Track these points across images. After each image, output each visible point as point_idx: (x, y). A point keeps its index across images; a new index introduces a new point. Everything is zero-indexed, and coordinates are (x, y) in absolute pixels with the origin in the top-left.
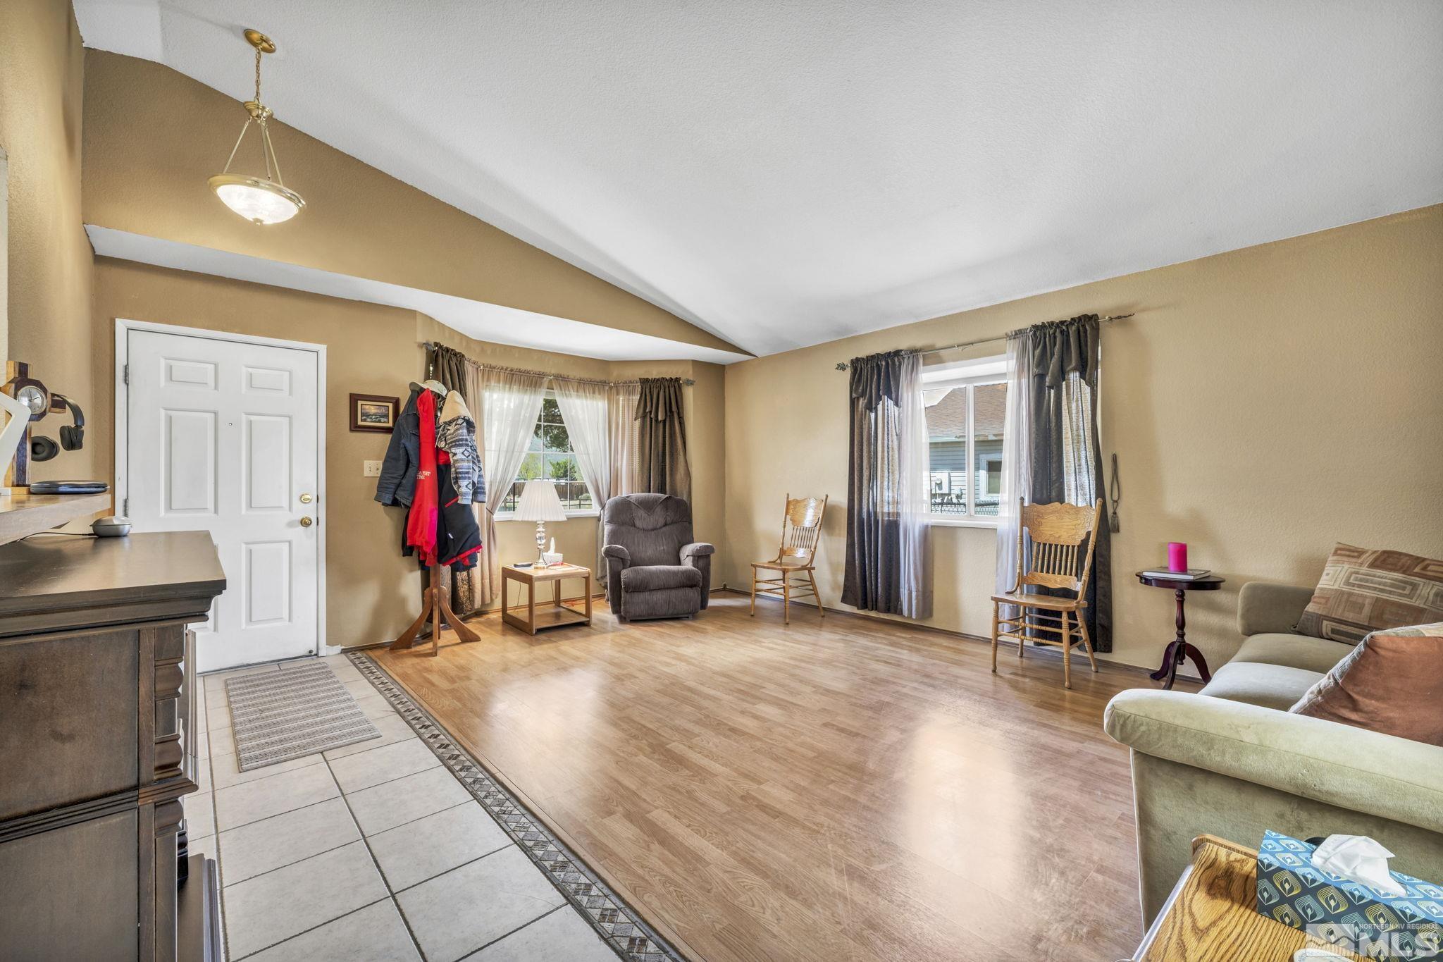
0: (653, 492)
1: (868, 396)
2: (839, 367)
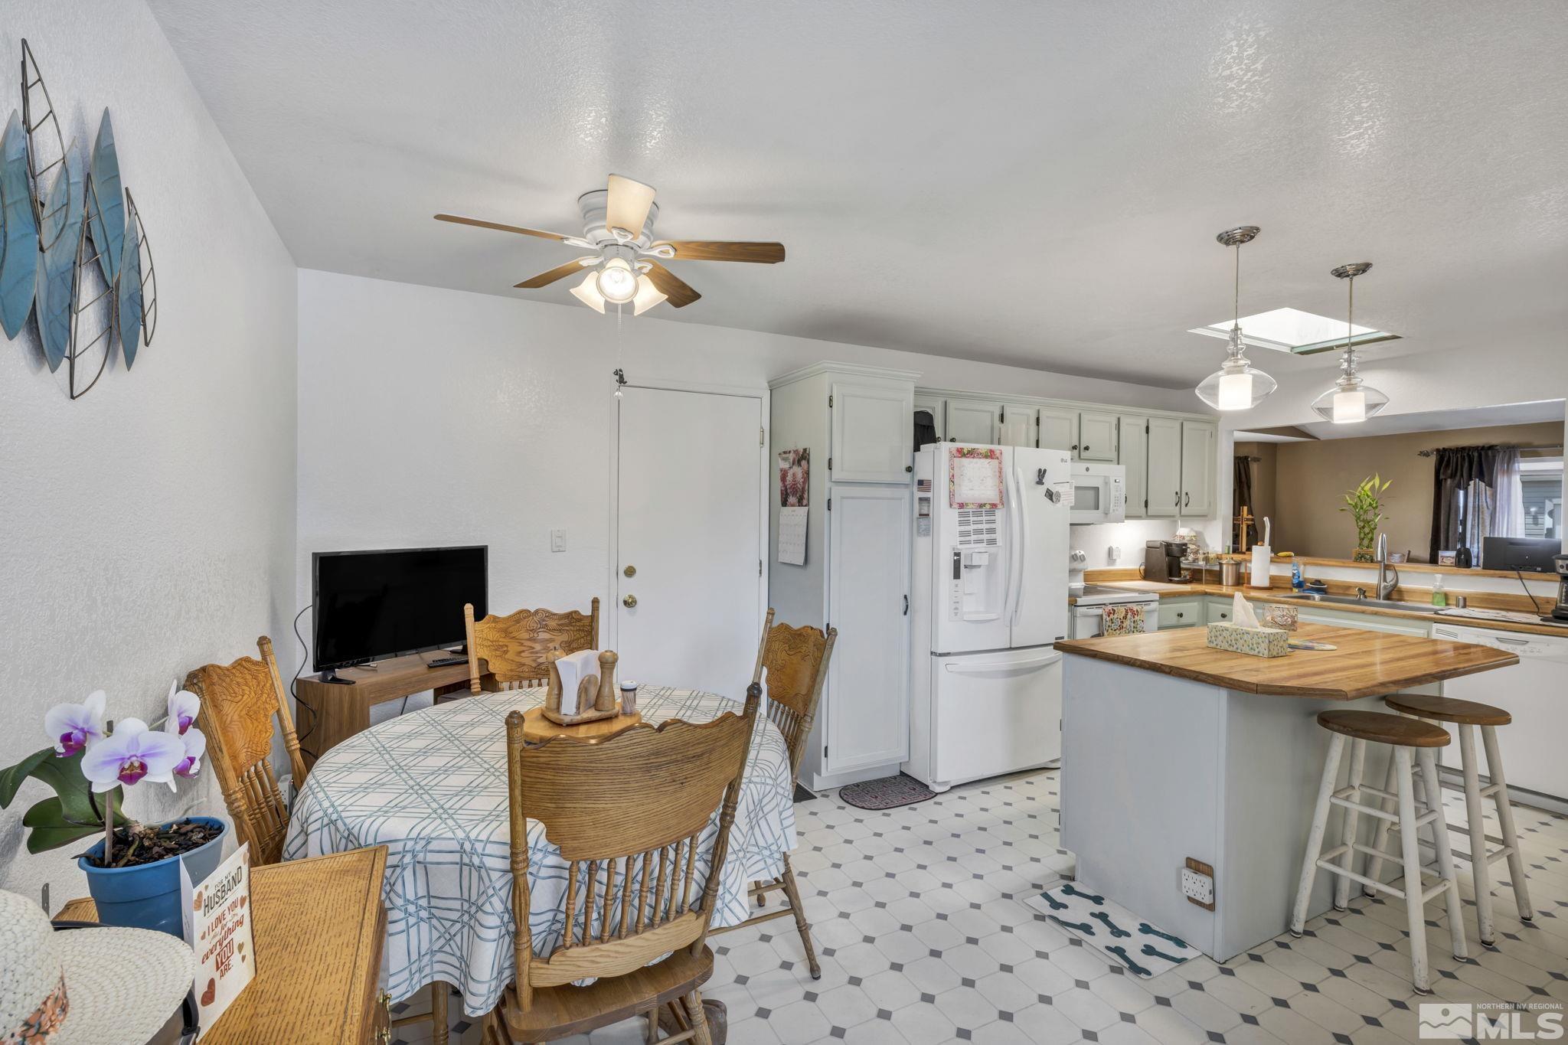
1: (1457, 478)
2: (1422, 454)
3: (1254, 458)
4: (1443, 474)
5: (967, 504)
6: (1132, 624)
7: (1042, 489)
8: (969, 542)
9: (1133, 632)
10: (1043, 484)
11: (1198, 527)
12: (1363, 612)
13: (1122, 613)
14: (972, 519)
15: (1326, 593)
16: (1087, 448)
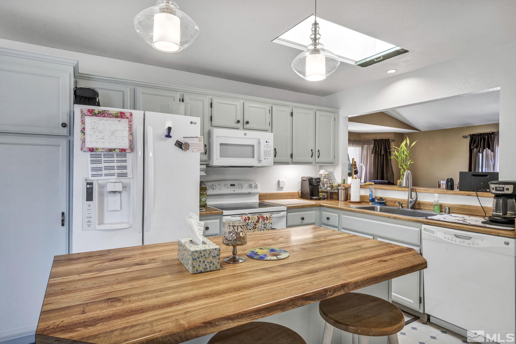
0: (380, 180)
1: (479, 148)
2: (464, 137)
3: (393, 140)
4: (473, 146)
5: (97, 149)
6: (263, 226)
7: (172, 141)
8: (101, 175)
9: (264, 230)
10: (171, 137)
11: (330, 169)
12: (389, 217)
13: (255, 219)
14: (103, 159)
15: (385, 205)
16: (247, 123)
